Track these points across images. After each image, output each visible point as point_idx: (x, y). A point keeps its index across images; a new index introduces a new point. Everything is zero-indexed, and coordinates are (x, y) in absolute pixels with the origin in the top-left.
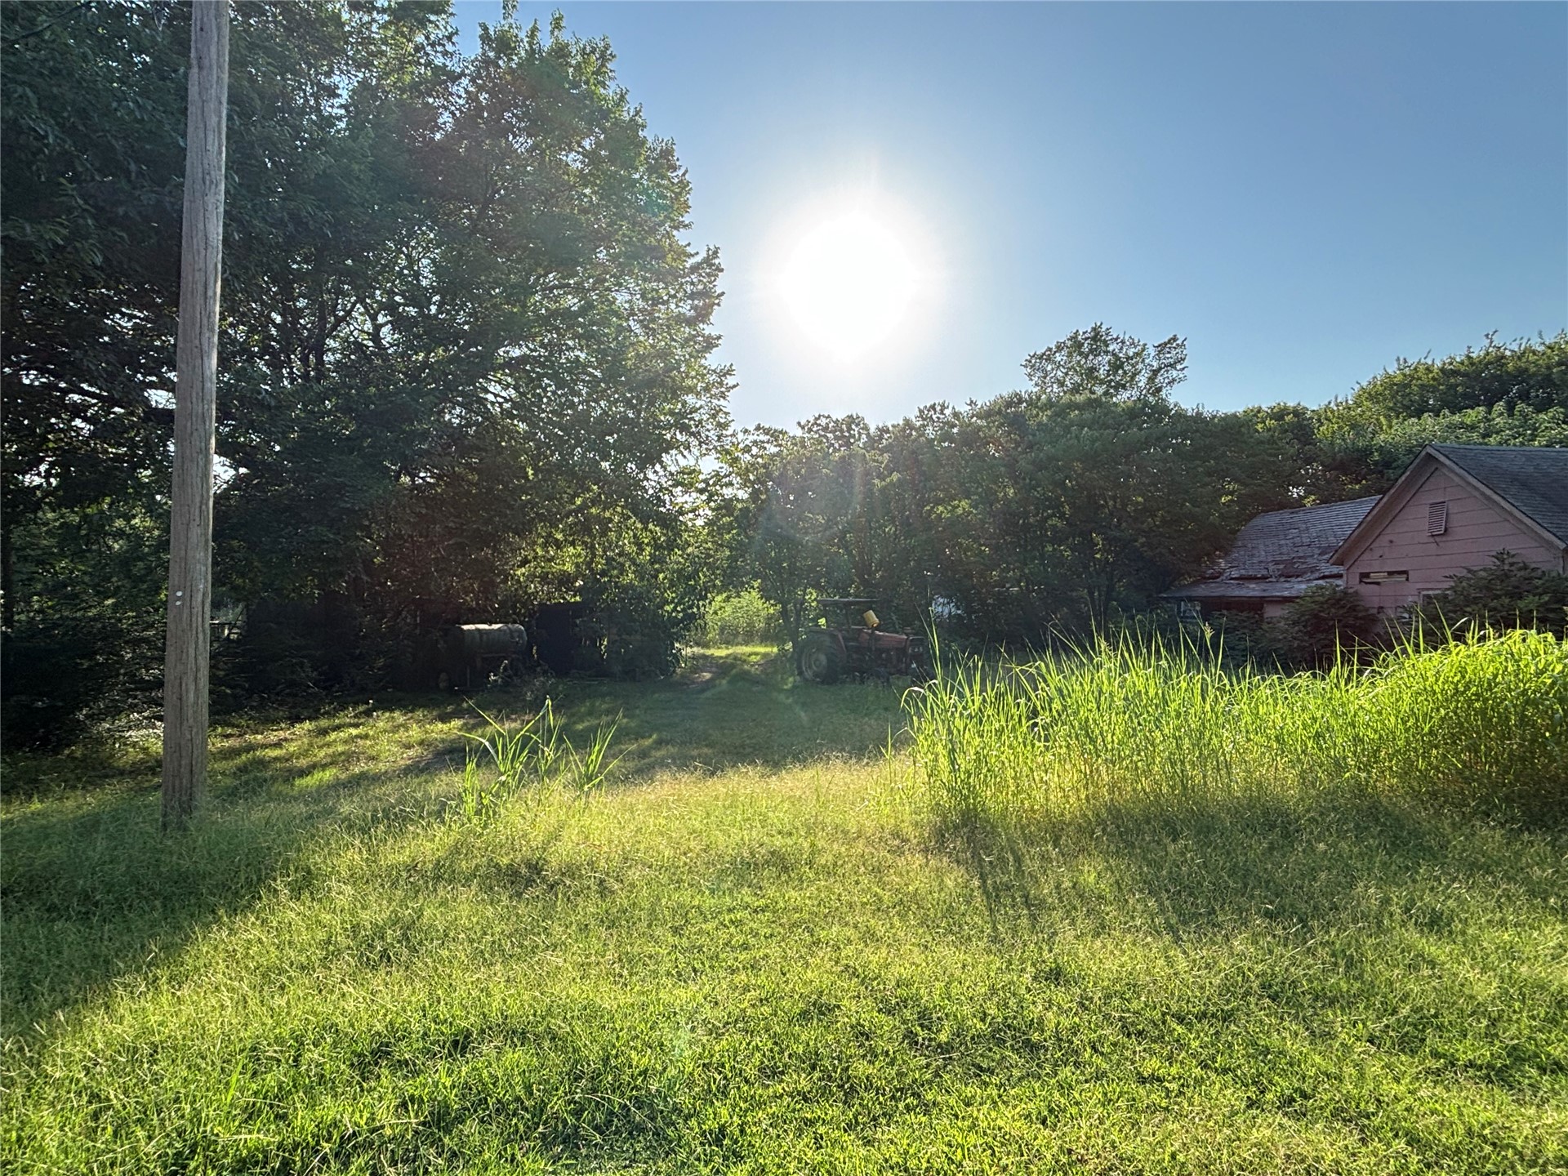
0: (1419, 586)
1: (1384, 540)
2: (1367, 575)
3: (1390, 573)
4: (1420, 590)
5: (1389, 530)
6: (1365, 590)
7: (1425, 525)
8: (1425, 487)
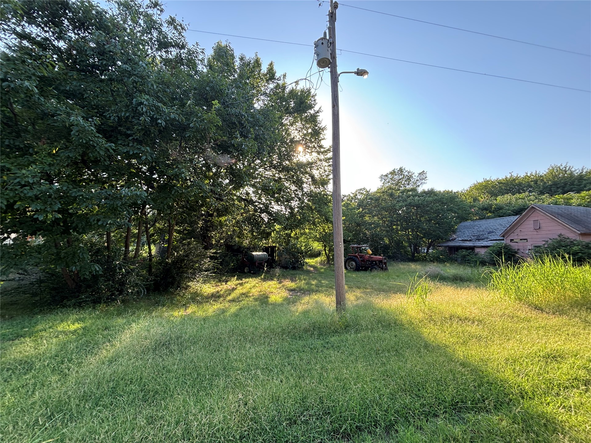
0: (531, 243)
1: (518, 230)
2: (513, 240)
3: (521, 239)
4: (532, 244)
5: (519, 227)
6: (512, 244)
7: (532, 226)
8: (532, 216)
